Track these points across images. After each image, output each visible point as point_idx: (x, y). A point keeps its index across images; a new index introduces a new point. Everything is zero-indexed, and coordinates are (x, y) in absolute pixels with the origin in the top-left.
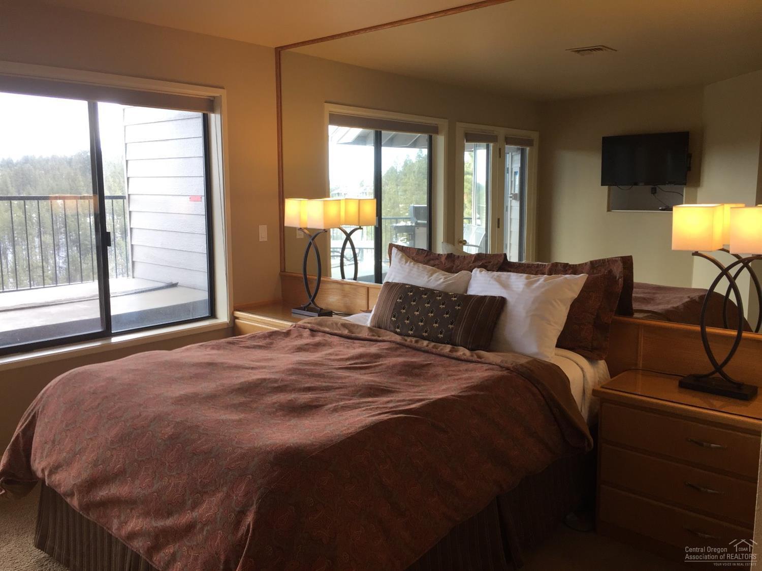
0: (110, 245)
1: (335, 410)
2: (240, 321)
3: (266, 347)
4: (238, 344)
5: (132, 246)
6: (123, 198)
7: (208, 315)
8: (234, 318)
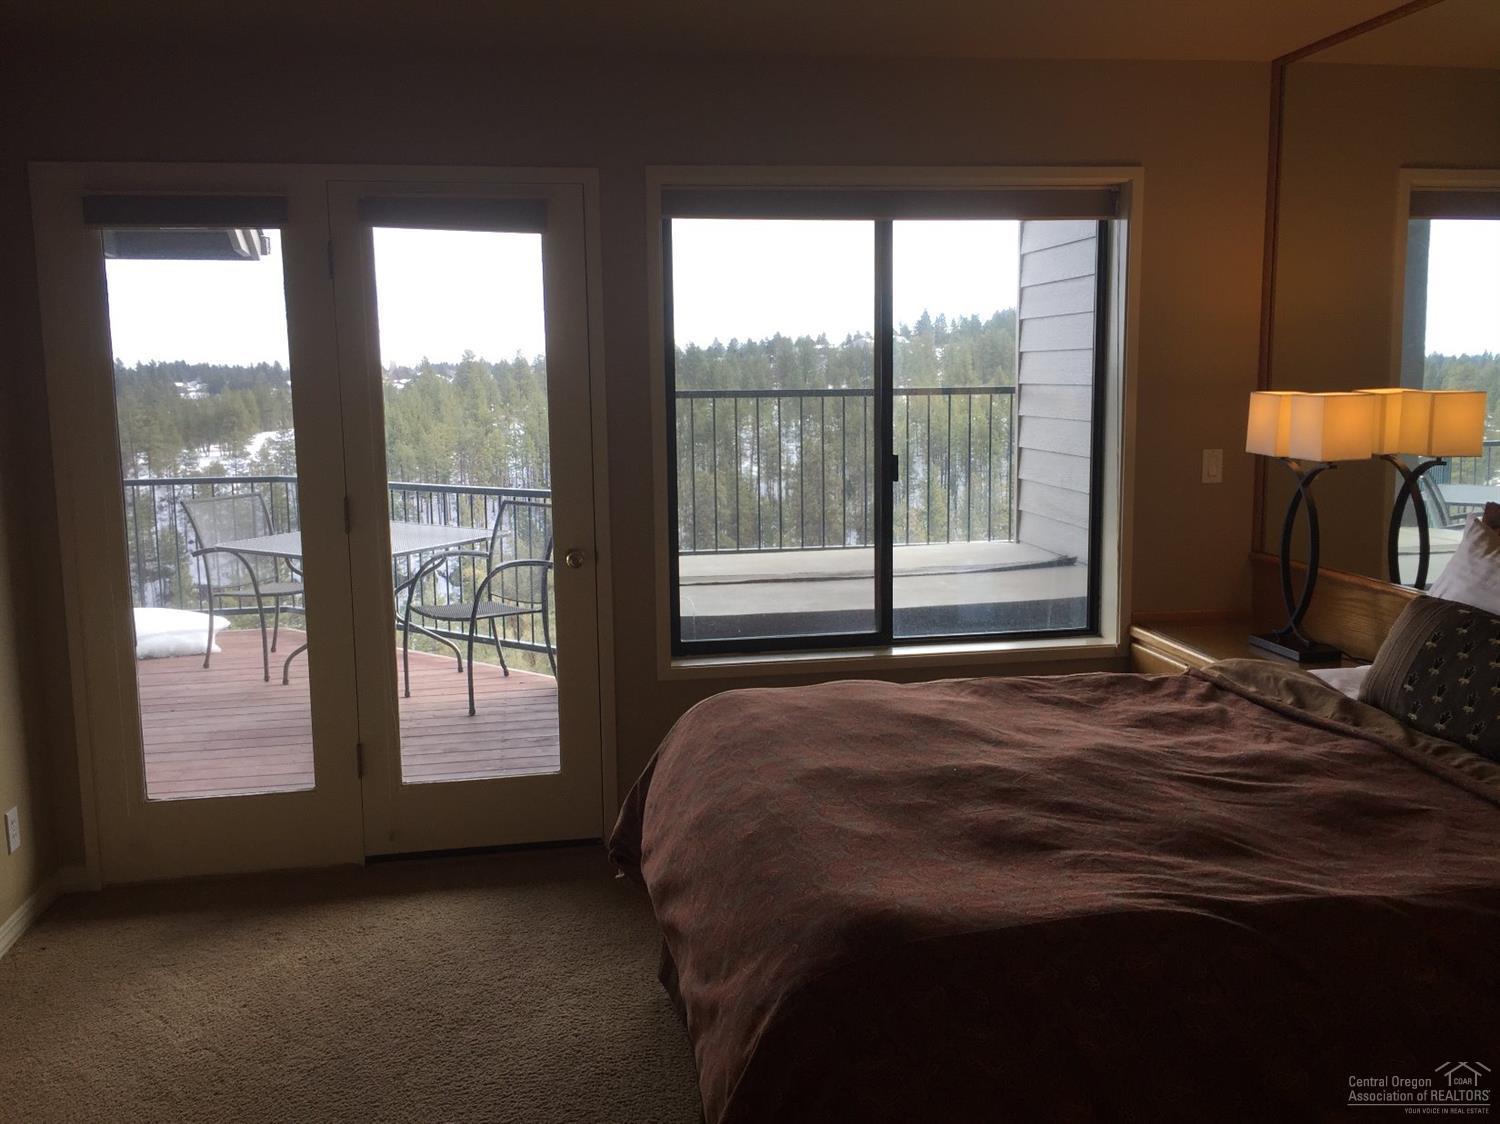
0: (897, 480)
1: (1075, 864)
2: (1140, 647)
3: (1082, 706)
4: (1030, 690)
5: (1020, 481)
6: (1009, 390)
7: (1085, 626)
8: (1128, 640)
